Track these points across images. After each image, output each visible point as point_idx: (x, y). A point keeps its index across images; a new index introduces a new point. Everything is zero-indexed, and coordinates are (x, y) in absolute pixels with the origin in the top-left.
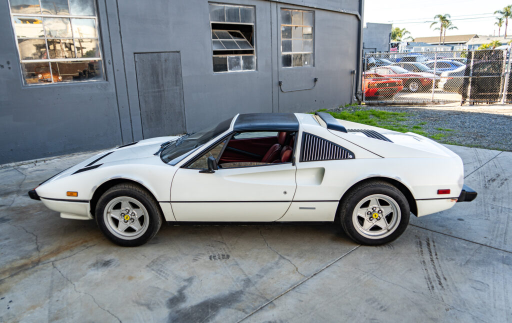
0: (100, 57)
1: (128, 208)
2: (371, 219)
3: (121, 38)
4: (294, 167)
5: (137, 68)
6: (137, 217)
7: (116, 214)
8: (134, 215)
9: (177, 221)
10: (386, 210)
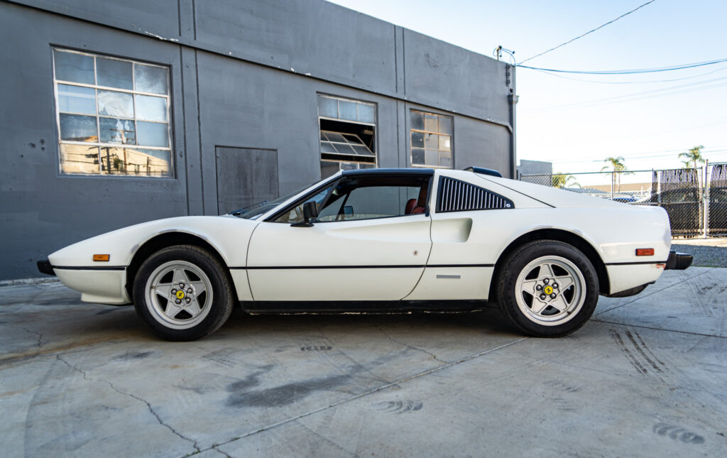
0: (168, 147)
1: (183, 281)
2: (542, 296)
3: (200, 125)
4: (428, 218)
5: (219, 166)
6: (195, 294)
7: (164, 290)
8: (191, 293)
9: (255, 300)
10: (564, 283)
